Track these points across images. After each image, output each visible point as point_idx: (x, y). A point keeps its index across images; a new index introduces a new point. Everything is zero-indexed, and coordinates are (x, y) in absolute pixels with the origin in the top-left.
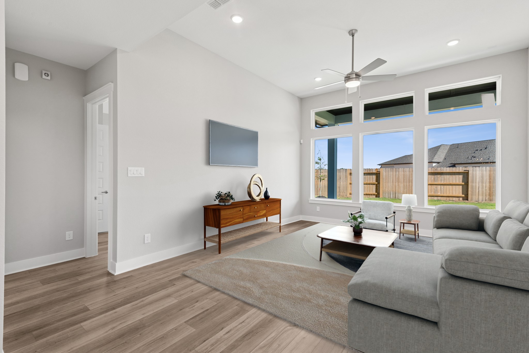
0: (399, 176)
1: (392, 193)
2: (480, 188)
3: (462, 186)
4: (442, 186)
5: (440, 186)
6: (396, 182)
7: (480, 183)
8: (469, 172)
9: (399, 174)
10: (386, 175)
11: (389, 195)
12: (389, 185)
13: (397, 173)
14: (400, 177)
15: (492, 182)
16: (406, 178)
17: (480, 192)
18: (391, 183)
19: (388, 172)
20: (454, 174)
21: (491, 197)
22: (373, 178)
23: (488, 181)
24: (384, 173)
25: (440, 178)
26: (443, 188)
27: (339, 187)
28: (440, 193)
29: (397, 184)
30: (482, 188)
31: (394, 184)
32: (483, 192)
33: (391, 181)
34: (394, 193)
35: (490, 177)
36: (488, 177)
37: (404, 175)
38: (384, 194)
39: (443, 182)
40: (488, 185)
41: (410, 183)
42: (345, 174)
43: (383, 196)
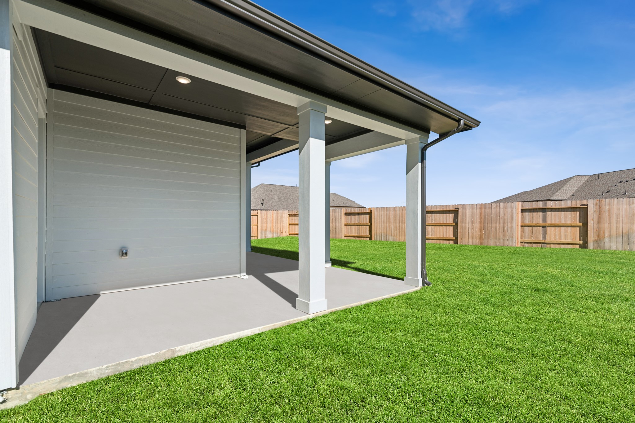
0: (389, 215)
1: (383, 235)
2: (470, 230)
3: (452, 227)
4: (433, 227)
5: (430, 227)
6: (386, 223)
7: (470, 223)
8: (459, 211)
9: (389, 213)
10: (377, 215)
11: (380, 238)
12: (381, 226)
13: (388, 212)
14: (391, 216)
15: (483, 222)
16: (396, 218)
17: (470, 234)
18: (382, 224)
19: (380, 211)
20: (444, 212)
21: (482, 240)
22: (366, 219)
23: (478, 220)
24: (376, 212)
25: (431, 217)
26: (433, 229)
27: (335, 228)
28: (430, 235)
29: (387, 225)
30: (473, 229)
31: (385, 224)
32: (473, 233)
33: (382, 222)
34: (385, 235)
35: (480, 215)
36: (478, 216)
37: (394, 214)
38: (376, 237)
39: (433, 223)
40: (478, 225)
41: (400, 224)
42: (341, 214)
43: (375, 239)
